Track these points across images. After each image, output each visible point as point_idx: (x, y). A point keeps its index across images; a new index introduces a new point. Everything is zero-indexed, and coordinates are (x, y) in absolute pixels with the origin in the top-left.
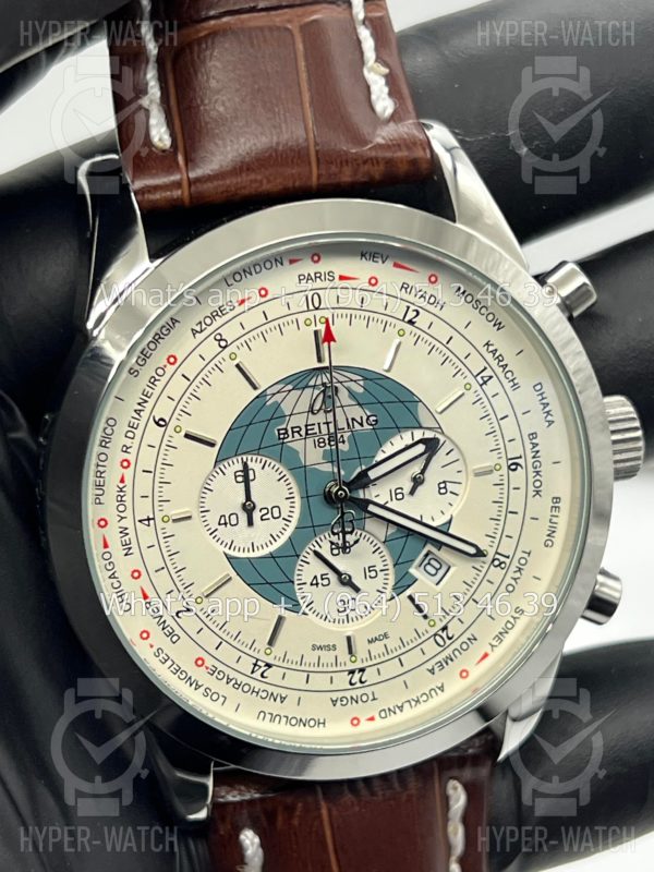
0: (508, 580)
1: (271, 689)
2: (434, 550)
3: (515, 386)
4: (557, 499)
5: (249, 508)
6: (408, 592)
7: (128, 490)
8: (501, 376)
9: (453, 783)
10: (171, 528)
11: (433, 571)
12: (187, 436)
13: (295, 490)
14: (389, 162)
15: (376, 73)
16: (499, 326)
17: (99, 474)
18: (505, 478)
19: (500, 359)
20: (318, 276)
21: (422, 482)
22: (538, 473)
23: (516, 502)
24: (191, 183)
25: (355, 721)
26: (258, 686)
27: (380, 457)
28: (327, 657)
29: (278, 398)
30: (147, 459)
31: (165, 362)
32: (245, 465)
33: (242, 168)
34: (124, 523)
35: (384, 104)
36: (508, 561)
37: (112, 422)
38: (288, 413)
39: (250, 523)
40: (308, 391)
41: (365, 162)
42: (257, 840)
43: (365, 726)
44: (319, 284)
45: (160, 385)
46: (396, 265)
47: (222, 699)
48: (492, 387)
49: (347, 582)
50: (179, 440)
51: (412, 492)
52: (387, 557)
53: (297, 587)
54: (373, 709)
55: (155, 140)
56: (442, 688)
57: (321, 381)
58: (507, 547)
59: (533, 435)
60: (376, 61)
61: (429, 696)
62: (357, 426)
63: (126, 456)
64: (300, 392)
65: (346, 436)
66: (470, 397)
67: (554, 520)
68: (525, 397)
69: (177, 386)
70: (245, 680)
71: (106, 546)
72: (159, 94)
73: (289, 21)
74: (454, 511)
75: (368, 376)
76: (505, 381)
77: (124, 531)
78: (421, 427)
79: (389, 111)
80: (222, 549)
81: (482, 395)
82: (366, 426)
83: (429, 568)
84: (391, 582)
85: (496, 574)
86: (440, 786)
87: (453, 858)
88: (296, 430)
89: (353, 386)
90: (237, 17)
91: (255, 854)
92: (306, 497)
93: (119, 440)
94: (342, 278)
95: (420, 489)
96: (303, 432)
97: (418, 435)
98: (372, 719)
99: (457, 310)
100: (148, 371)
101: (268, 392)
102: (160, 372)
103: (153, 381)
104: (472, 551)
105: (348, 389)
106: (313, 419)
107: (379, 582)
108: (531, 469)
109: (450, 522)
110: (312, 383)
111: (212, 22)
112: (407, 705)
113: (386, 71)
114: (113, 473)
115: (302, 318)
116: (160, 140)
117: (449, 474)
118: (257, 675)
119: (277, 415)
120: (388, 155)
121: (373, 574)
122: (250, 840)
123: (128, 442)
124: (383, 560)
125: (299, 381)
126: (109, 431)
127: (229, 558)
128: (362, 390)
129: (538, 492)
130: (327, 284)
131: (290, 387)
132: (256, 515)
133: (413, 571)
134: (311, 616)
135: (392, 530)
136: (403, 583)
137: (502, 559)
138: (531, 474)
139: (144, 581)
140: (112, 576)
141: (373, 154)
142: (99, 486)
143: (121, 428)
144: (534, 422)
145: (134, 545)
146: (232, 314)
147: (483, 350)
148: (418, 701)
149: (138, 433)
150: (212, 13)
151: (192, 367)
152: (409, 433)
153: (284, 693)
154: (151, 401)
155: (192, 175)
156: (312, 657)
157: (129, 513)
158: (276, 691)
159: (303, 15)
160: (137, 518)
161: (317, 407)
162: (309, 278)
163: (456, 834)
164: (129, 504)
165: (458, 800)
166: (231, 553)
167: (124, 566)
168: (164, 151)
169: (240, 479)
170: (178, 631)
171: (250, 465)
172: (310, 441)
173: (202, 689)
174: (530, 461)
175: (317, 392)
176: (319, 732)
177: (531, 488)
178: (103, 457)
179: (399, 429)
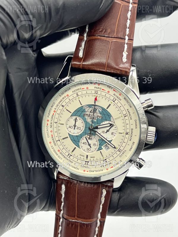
0: (120, 155)
1: (70, 160)
2: (107, 144)
3: (131, 119)
4: (134, 143)
5: (75, 126)
6: (100, 151)
7: (54, 116)
8: (129, 116)
9: (104, 190)
10: (60, 125)
11: (107, 148)
12: (67, 110)
13: (84, 125)
14: (121, 70)
15: (125, 54)
16: (131, 107)
17: (50, 112)
18: (125, 135)
19: (129, 113)
20: (98, 88)
21: (108, 131)
22: (131, 136)
23: (126, 140)
24: (82, 65)
25: (84, 171)
26: (68, 158)
27: (102, 124)
28: (82, 157)
29: (85, 108)
30: (59, 112)
31: (66, 95)
32: (76, 118)
33: (92, 65)
34: (52, 122)
35: (125, 59)
36: (121, 151)
37: (54, 103)
38: (86, 111)
39: (74, 129)
40: (91, 108)
41: (116, 69)
42: (65, 187)
43: (86, 172)
44: (98, 89)
45: (64, 99)
46: (114, 90)
47: (61, 159)
48: (127, 118)
49: (90, 145)
50: (65, 110)
51: (106, 133)
52: (98, 143)
53: (80, 143)
54: (88, 170)
55: (80, 55)
56: (102, 170)
57: (94, 107)
58: (122, 148)
59: (132, 129)
60: (126, 51)
61: (99, 171)
62: (99, 117)
63: (55, 110)
64: (89, 108)
65: (96, 118)
66: (122, 118)
67: (132, 146)
68: (132, 122)
69: (67, 100)
70: (66, 157)
71: (47, 125)
72: (84, 47)
73: (110, 40)
74: (113, 139)
75: (103, 109)
76: (129, 117)
77: (51, 123)
78: (111, 121)
79: (125, 61)
80: (68, 132)
81: (124, 119)
82: (100, 118)
83: (106, 148)
84: (98, 148)
85: (118, 153)
86: (101, 189)
87: (101, 204)
88: (87, 115)
89: (100, 110)
90: (100, 37)
91: (64, 189)
92: (86, 127)
93: (54, 107)
94: (103, 90)
95: (108, 132)
96: (88, 115)
97: (110, 122)
98: (88, 171)
99: (123, 102)
100: (63, 96)
101: (84, 106)
102: (65, 97)
103: (63, 98)
104: (114, 147)
105: (99, 110)
106: (90, 114)
107: (96, 147)
108: (130, 135)
109: (112, 140)
110: (92, 107)
111: (96, 37)
112: (95, 171)
113: (127, 54)
114: (52, 112)
115: (93, 95)
116: (81, 56)
117: (114, 131)
118: (69, 156)
119: (84, 111)
120: (121, 69)
121: (95, 145)
122: (63, 187)
123: (56, 108)
124: (97, 143)
125: (90, 106)
126: (53, 105)
127: (69, 134)
128: (101, 111)
129: (130, 140)
130: (100, 90)
131: (88, 107)
132: (76, 128)
133: (102, 147)
134: (81, 149)
135: (100, 138)
136: (100, 149)
137: (120, 150)
138: (130, 136)
139: (52, 133)
140: (47, 130)
141: (118, 68)
142: (49, 114)
143: (55, 105)
144: (133, 127)
145: (52, 126)
146: (80, 90)
147: (127, 111)
148: (97, 171)
149: (58, 107)
150: (96, 35)
151: (71, 98)
152: (108, 121)
153: (73, 161)
154: (62, 102)
155: (83, 63)
156: (79, 156)
157: (53, 120)
158: (71, 160)
159: (113, 40)
160: (54, 121)
161: (92, 112)
162: (97, 88)
163: (103, 199)
164: (53, 118)
165: (104, 193)
166: (70, 133)
167: (50, 129)
168: (80, 58)
169: (75, 120)
170: (56, 144)
171: (77, 118)
172: (89, 117)
173: (58, 156)
174: (130, 134)
175: (93, 109)
176: (77, 170)
177: (129, 139)
178: (51, 109)
179: (106, 120)
